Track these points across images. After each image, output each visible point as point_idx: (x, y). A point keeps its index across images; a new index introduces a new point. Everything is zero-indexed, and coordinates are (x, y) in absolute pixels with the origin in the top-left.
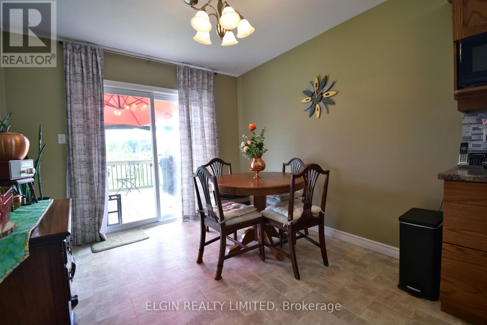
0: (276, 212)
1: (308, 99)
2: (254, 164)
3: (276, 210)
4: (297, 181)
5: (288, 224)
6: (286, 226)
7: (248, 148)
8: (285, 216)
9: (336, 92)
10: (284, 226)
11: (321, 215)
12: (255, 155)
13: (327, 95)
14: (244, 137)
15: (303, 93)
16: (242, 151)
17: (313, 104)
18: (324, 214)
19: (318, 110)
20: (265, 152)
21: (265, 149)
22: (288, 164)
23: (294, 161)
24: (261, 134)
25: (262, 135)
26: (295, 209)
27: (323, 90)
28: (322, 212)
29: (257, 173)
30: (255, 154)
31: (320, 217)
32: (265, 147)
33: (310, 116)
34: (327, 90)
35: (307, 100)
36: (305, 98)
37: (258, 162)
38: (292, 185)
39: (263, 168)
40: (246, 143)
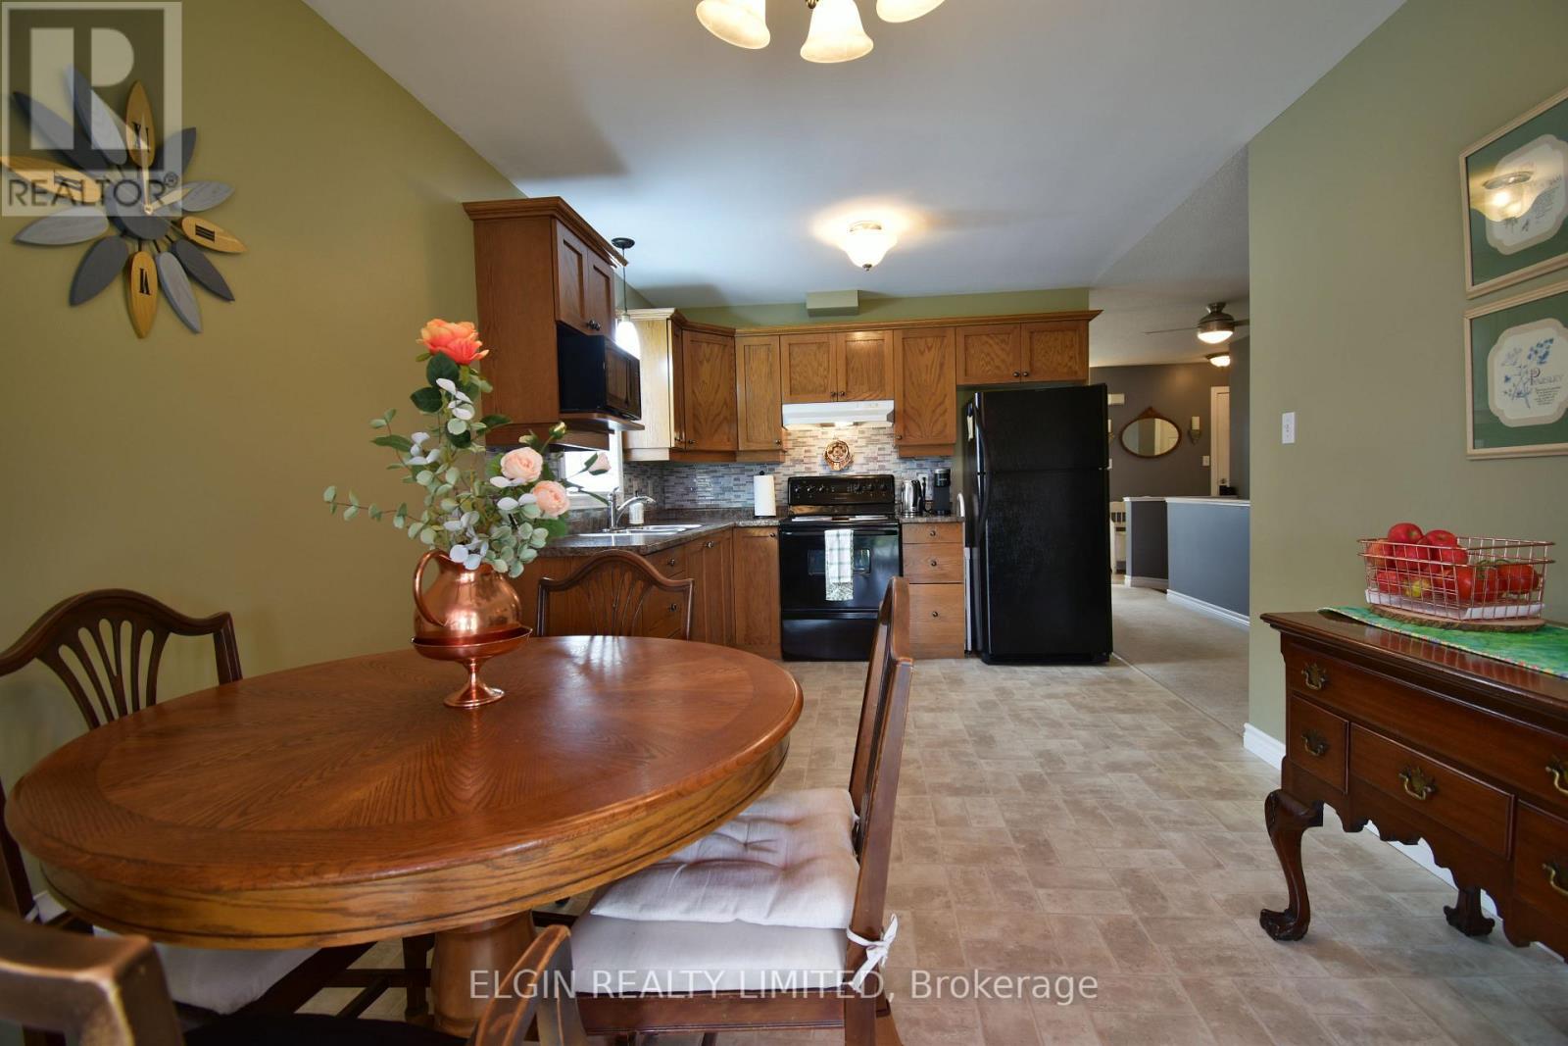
13: (201, 233)
19: (145, 288)
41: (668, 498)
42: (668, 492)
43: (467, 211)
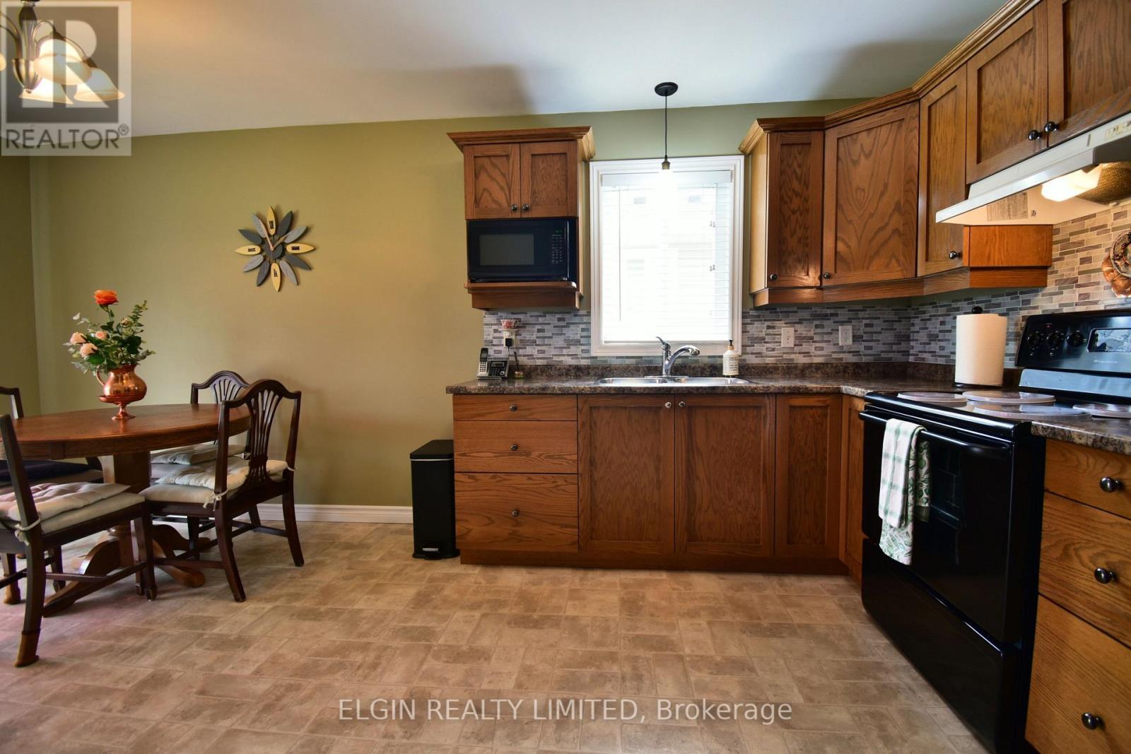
0: (183, 485)
1: (254, 250)
2: (112, 387)
3: (185, 480)
4: (234, 414)
5: (215, 500)
6: (210, 506)
7: (96, 348)
8: (207, 488)
9: (313, 248)
10: (205, 506)
11: (288, 475)
12: (115, 364)
13: (294, 248)
14: (80, 319)
15: (241, 235)
16: (75, 356)
17: (265, 260)
18: (293, 472)
19: (276, 275)
20: (144, 357)
21: (144, 350)
22: (206, 385)
23: (222, 379)
24: (132, 315)
25: (135, 318)
26: (231, 472)
27: (286, 238)
28: (289, 469)
29: (123, 408)
30: (117, 362)
31: (284, 480)
32: (144, 347)
33: (259, 285)
34: (294, 239)
35: (250, 250)
36: (246, 245)
37: (124, 381)
38: (223, 425)
39: (140, 393)
40: (87, 335)
41: (913, 347)
42: (913, 340)
43: (453, 139)
